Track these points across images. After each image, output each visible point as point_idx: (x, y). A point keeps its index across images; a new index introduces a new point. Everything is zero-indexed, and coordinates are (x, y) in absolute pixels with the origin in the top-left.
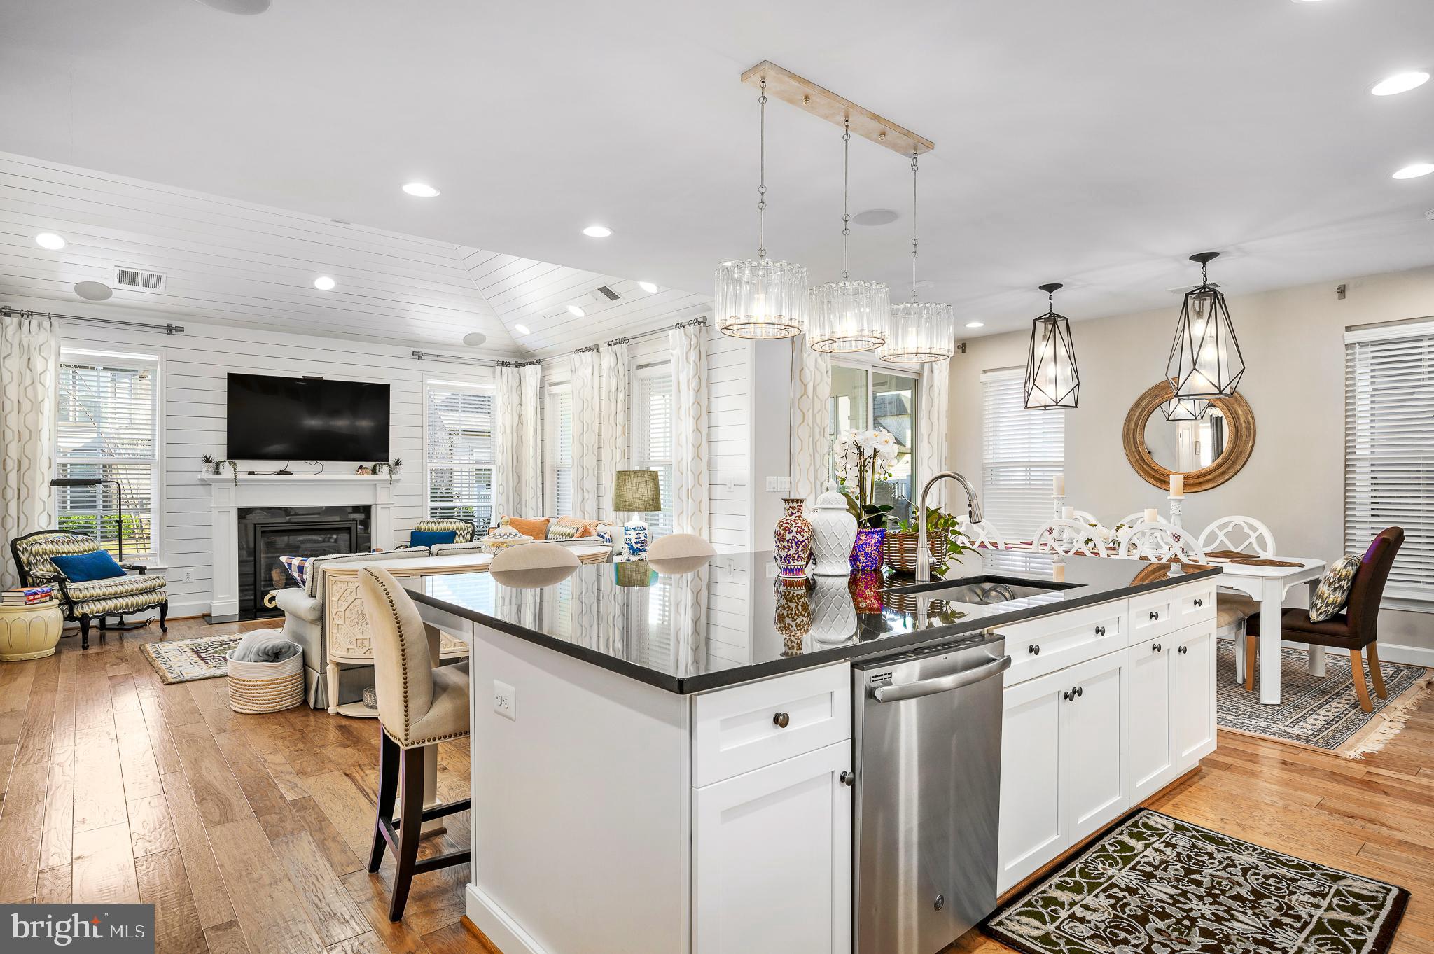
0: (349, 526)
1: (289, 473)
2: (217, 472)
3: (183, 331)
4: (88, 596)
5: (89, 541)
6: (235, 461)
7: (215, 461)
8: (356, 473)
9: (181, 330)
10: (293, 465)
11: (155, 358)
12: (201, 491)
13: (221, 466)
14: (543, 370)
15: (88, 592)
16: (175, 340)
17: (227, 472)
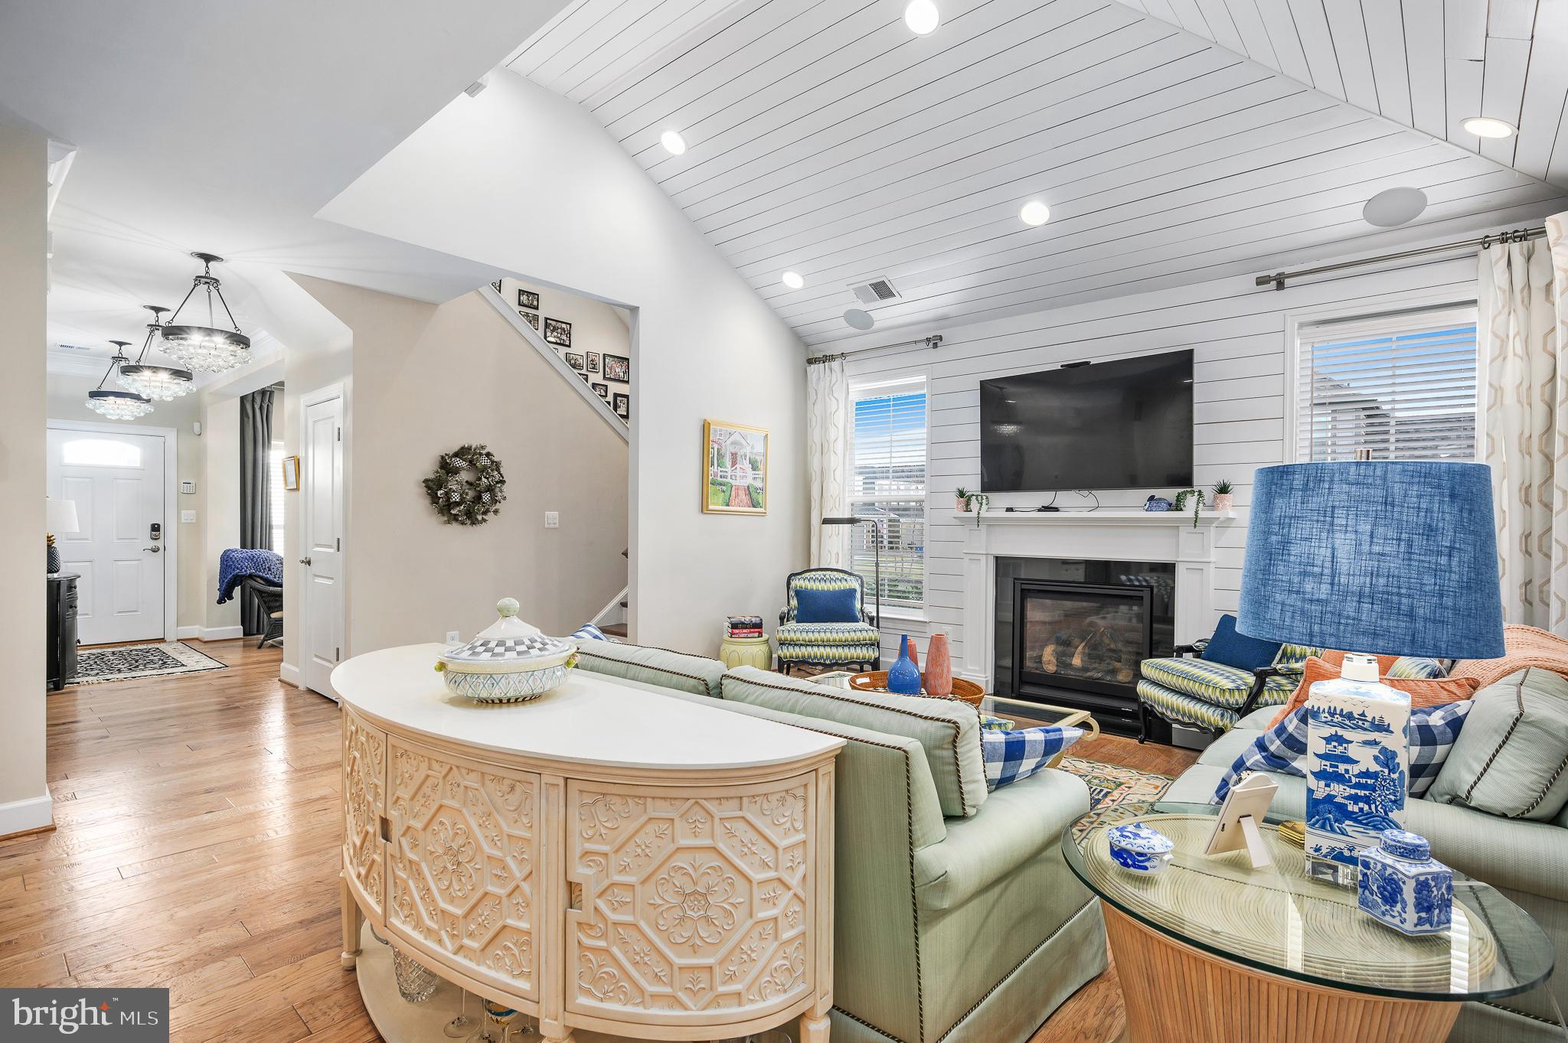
1: (1056, 509)
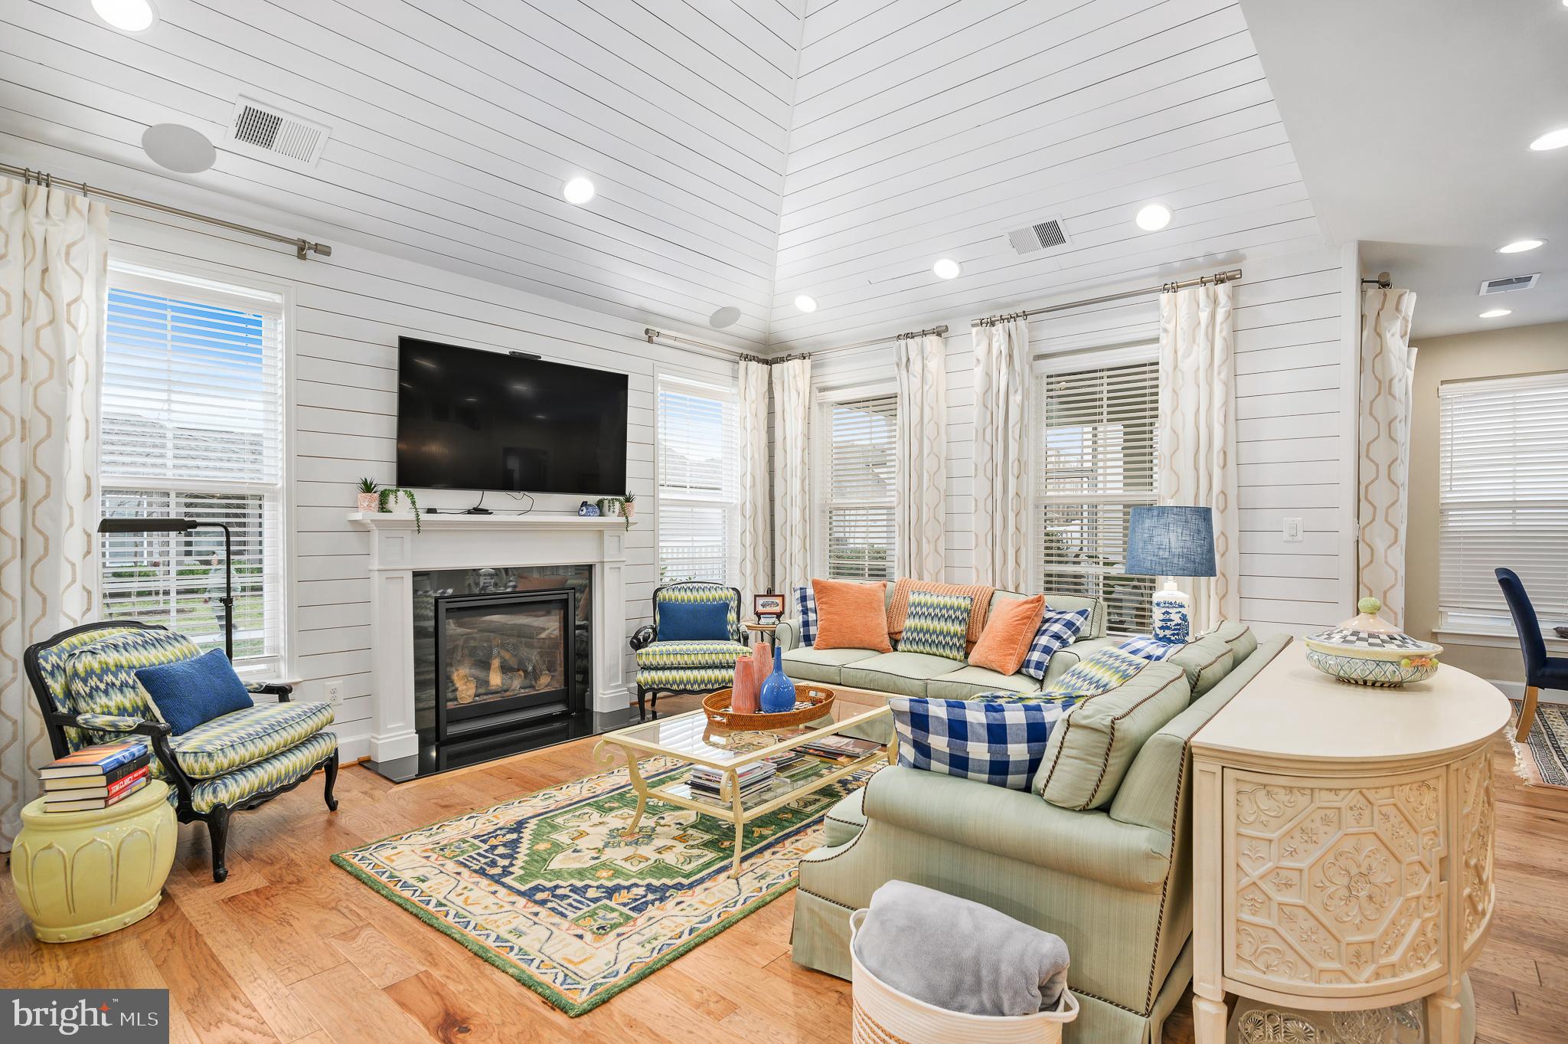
0: (564, 597)
2: (383, 507)
3: (328, 254)
4: (226, 765)
5: (180, 639)
6: (414, 491)
7: (381, 488)
8: (578, 513)
9: (326, 251)
10: (493, 499)
11: (278, 299)
12: (352, 542)
13: (392, 498)
14: (813, 367)
15: (225, 756)
16: (311, 269)
17: (402, 506)
